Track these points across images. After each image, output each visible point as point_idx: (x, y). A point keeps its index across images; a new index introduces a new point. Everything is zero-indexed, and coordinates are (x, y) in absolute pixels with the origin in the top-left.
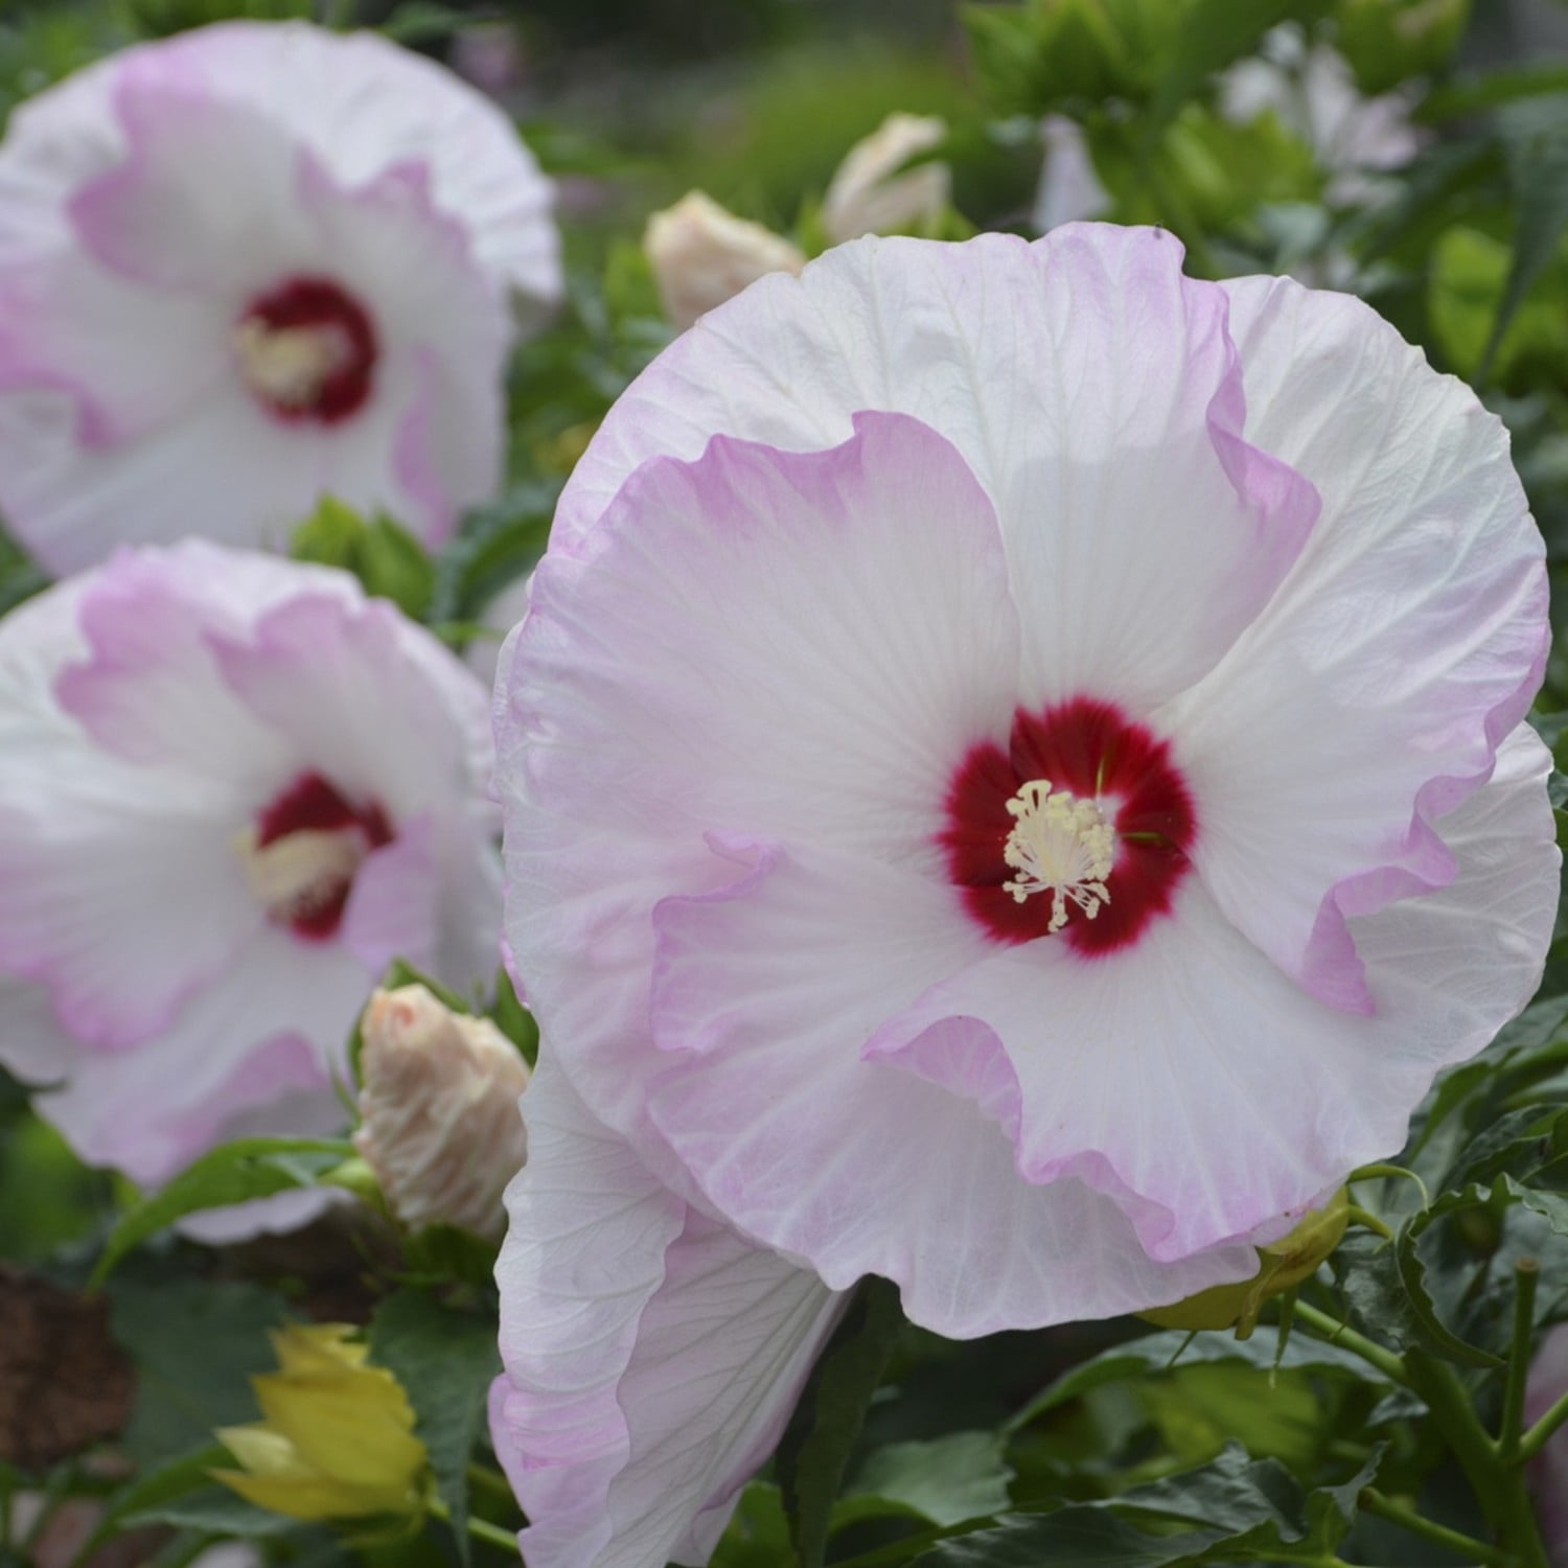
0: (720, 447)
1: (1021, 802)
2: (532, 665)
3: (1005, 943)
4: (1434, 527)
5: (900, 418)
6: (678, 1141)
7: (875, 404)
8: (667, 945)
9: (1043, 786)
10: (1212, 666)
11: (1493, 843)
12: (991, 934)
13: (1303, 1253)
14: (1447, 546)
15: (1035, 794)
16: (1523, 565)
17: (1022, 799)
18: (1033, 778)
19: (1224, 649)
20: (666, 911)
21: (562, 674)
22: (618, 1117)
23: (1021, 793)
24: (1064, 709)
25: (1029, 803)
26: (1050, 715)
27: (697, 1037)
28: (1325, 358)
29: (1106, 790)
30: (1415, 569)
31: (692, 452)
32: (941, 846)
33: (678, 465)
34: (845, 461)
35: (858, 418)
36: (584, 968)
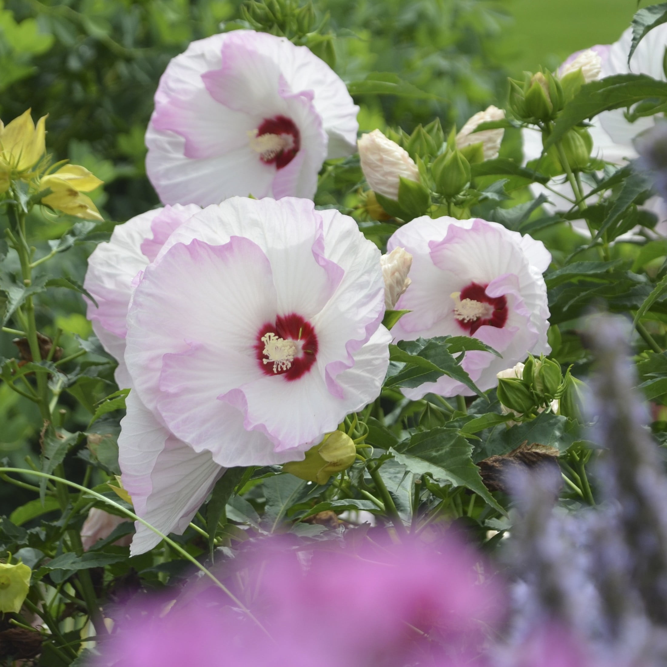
0: (195, 241)
1: (265, 338)
2: (141, 292)
3: (268, 375)
4: (365, 278)
5: (244, 239)
6: (164, 414)
7: (237, 234)
8: (166, 365)
9: (272, 334)
10: (322, 309)
11: (377, 359)
12: (264, 373)
13: (337, 463)
14: (368, 282)
15: (270, 337)
16: (379, 290)
17: (266, 337)
18: (269, 332)
19: (324, 305)
20: (167, 357)
21: (149, 295)
22: (150, 406)
23: (266, 335)
24: (289, 316)
25: (268, 338)
26: (285, 317)
27: (172, 389)
28: (348, 232)
29: (302, 338)
30: (362, 287)
31: (188, 242)
32: (254, 349)
33: (184, 245)
34: (228, 247)
35: (232, 237)
36: (146, 369)
